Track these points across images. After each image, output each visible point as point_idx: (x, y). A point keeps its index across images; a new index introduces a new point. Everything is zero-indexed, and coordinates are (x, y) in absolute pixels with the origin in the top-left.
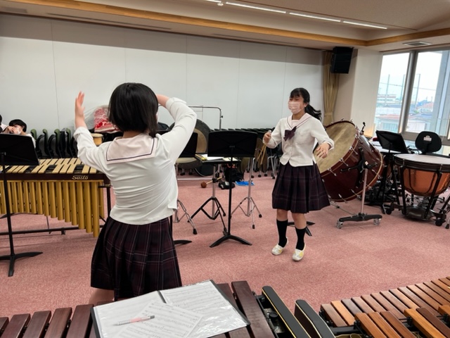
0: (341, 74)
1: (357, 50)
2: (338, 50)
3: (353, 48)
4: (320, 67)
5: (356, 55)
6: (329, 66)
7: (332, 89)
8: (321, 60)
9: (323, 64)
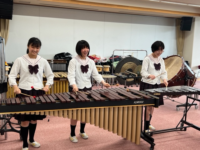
0: (186, 31)
1: (195, 18)
2: (185, 18)
3: (193, 17)
4: (174, 27)
5: (195, 21)
6: (179, 27)
7: (181, 39)
8: (175, 24)
9: (176, 26)
